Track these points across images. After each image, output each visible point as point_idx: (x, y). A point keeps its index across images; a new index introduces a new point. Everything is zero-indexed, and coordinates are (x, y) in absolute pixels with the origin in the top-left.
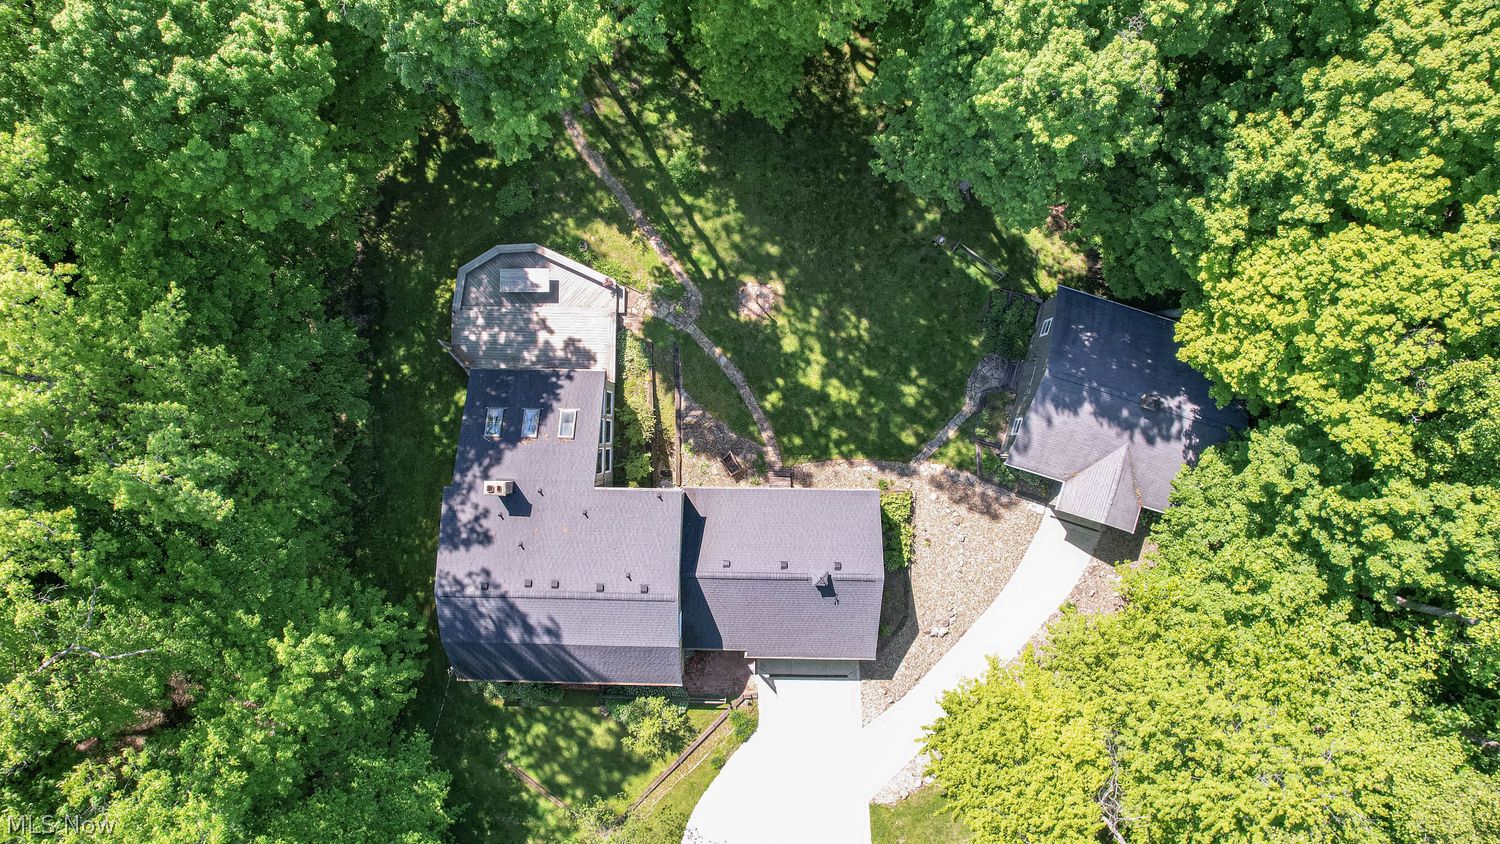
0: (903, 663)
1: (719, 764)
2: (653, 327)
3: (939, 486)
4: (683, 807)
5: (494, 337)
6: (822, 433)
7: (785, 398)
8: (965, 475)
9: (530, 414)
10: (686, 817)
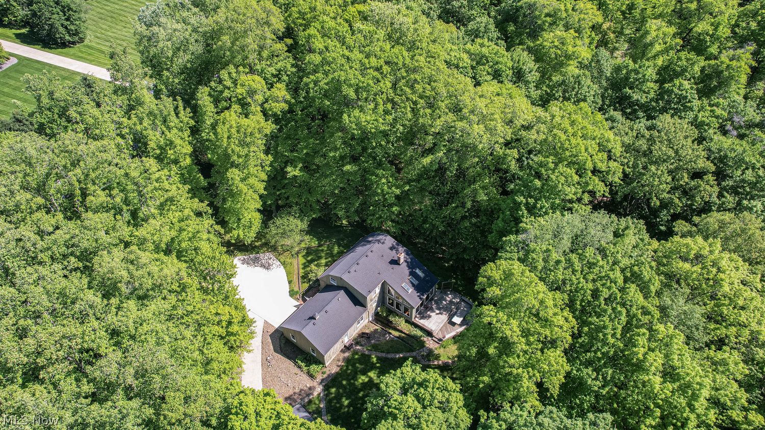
0: (270, 341)
1: (290, 282)
2: (422, 344)
3: (310, 388)
4: (288, 268)
5: (446, 301)
6: (354, 365)
7: (373, 363)
8: (306, 400)
9: (416, 282)
10: (284, 267)
